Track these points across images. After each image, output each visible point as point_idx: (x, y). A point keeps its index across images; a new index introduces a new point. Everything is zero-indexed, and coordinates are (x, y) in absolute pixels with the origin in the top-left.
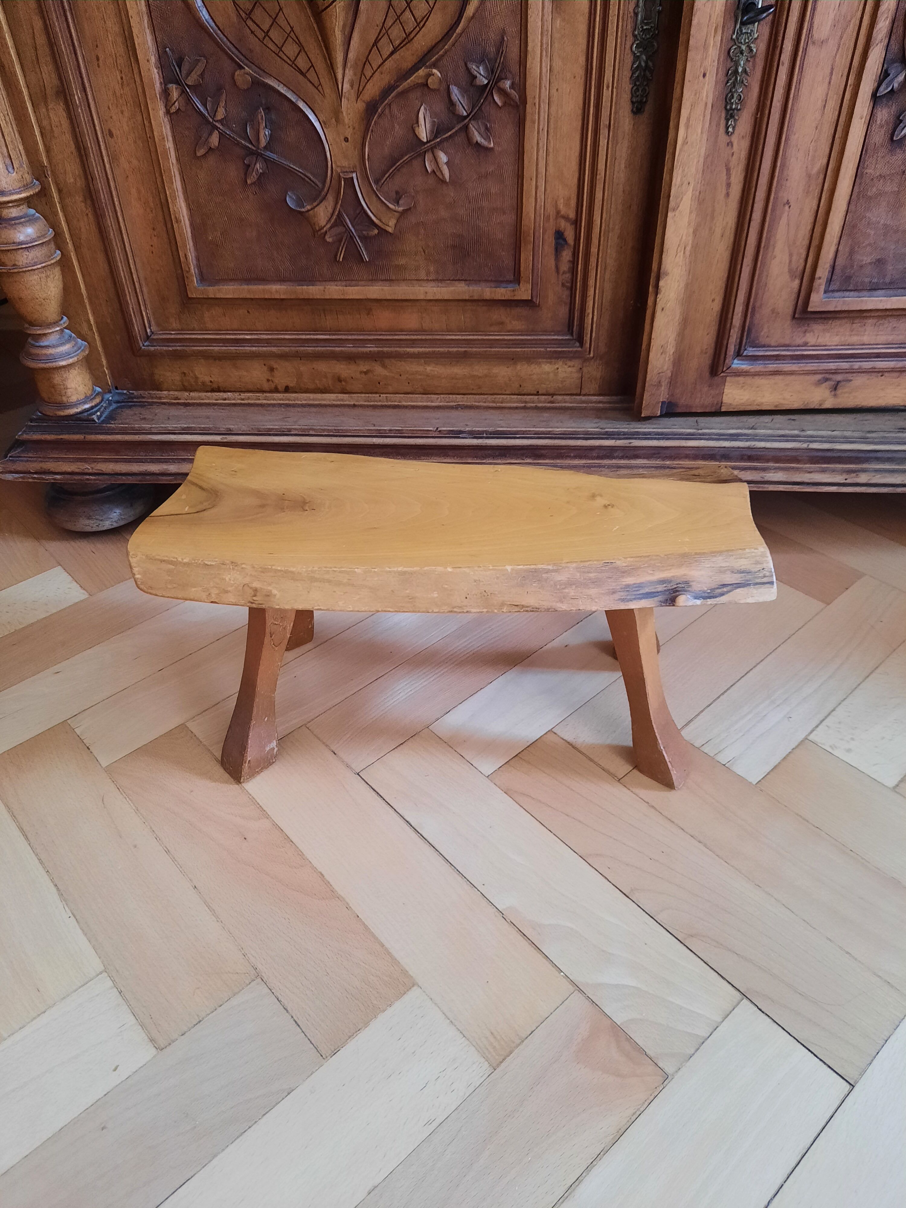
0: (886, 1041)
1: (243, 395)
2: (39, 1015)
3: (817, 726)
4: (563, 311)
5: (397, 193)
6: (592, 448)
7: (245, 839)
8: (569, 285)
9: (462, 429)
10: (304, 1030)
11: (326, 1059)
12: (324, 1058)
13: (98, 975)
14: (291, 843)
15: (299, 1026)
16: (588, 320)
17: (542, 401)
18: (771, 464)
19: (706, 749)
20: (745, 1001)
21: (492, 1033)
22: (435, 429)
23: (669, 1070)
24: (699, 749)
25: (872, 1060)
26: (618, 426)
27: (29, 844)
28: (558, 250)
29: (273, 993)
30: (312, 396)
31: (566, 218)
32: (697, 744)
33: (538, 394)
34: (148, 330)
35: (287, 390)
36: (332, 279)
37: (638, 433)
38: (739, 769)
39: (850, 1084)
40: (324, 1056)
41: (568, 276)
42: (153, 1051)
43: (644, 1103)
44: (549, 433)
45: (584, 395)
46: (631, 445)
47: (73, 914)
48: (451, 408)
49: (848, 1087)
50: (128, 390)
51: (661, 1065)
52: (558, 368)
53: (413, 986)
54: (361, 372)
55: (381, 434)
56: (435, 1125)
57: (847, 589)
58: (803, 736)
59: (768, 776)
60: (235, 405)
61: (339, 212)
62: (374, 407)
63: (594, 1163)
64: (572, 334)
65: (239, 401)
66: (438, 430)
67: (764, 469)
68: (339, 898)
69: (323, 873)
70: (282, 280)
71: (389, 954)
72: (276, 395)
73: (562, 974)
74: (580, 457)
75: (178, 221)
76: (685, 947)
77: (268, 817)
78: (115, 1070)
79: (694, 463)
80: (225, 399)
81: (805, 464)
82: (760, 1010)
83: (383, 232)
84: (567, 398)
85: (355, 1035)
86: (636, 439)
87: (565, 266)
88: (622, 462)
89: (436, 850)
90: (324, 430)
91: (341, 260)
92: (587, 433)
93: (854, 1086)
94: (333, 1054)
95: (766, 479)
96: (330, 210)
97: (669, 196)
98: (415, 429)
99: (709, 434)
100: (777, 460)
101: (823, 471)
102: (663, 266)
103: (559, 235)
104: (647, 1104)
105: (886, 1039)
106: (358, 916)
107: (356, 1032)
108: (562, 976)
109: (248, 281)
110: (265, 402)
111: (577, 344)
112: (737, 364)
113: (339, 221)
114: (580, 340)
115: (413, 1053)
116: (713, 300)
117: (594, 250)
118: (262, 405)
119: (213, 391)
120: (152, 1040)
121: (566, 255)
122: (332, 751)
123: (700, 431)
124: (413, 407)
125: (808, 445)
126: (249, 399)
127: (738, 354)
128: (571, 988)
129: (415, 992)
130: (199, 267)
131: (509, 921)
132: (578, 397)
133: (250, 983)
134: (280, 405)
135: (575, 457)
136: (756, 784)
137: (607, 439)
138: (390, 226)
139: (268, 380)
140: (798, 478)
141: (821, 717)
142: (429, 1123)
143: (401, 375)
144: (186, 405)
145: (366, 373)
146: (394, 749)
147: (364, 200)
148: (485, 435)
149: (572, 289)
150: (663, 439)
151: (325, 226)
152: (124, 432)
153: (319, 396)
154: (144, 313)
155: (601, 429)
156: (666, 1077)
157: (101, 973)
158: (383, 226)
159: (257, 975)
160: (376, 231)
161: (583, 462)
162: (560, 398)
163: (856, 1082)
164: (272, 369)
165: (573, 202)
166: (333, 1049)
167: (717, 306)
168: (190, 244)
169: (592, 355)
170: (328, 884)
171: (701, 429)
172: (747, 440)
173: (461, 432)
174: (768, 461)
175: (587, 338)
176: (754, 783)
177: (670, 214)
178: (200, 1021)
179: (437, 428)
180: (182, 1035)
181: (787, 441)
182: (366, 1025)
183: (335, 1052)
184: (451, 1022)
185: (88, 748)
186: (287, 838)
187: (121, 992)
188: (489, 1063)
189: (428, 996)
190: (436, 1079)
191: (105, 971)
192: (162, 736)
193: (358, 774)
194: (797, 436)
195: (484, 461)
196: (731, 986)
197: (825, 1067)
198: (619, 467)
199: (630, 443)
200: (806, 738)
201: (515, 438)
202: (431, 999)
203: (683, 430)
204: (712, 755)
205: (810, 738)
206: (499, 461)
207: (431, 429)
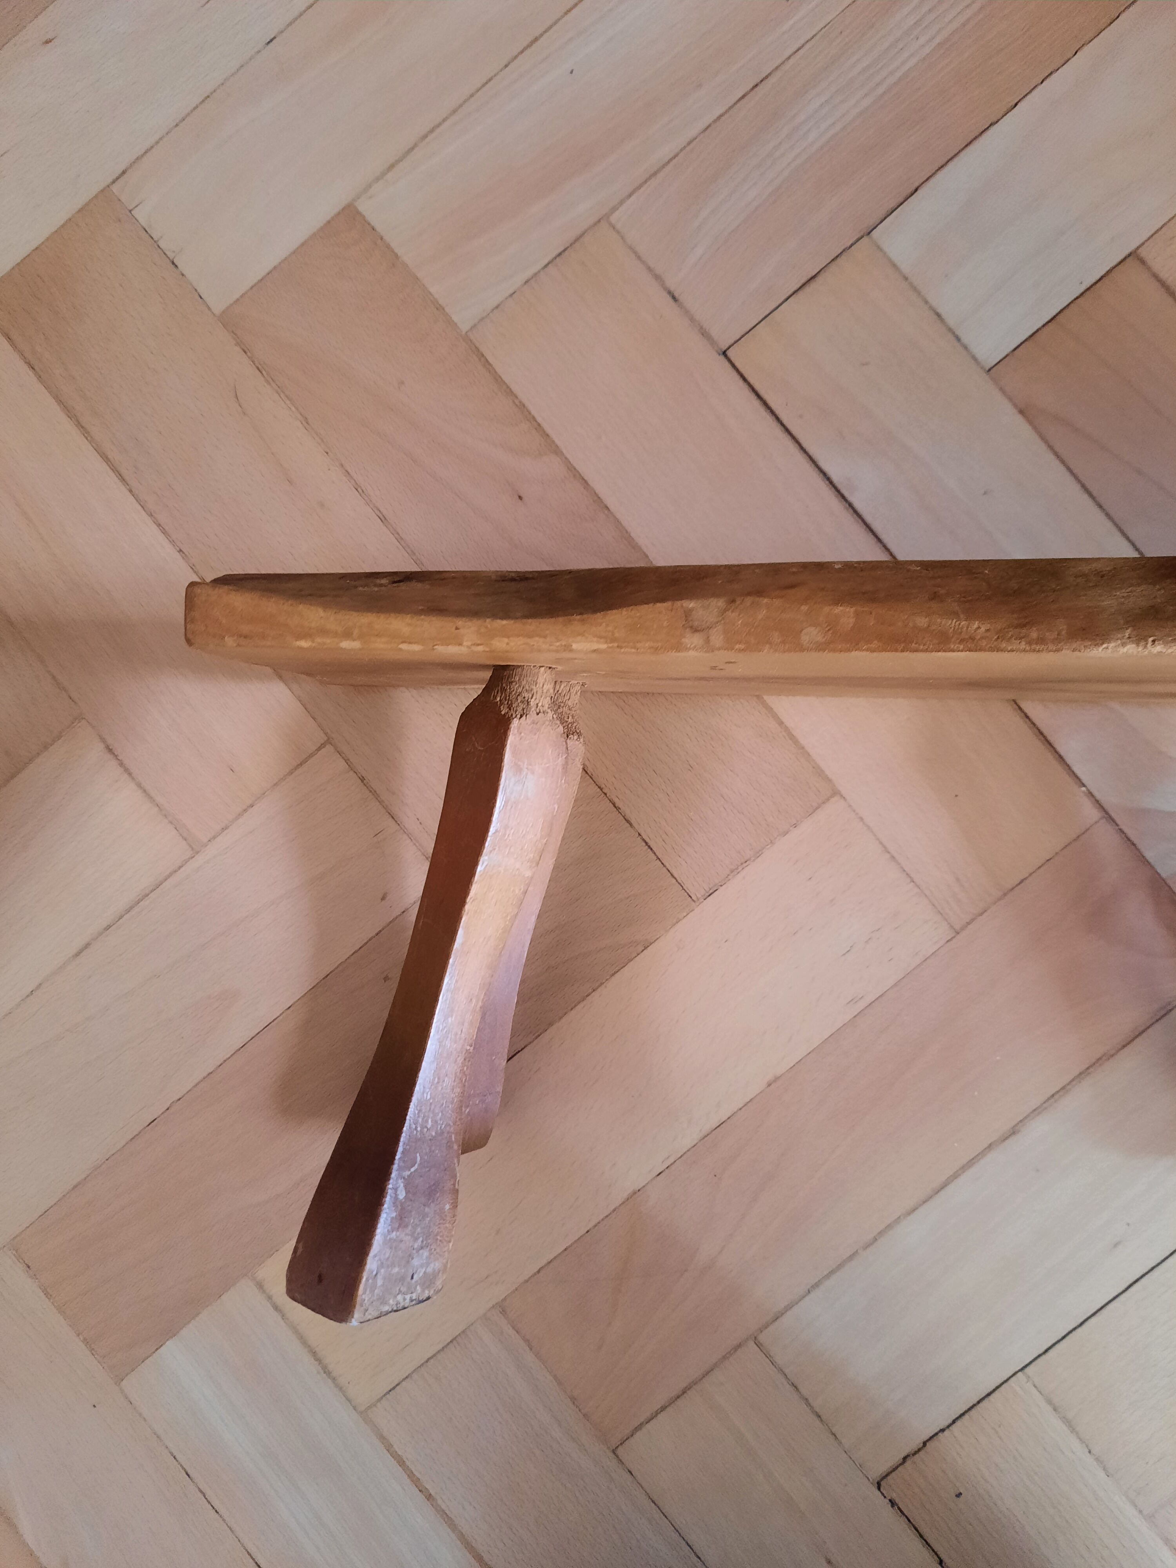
2: (245, 810)
7: (520, 498)
10: (660, 857)
11: (698, 903)
12: (693, 901)
13: (319, 749)
14: (606, 512)
27: (131, 491)
29: (606, 794)
40: (694, 898)
53: (832, 796)
56: (862, 1005)
71: (792, 737)
73: (1083, 788)
77: (556, 451)
78: (383, 899)
85: (740, 869)
94: (708, 894)
107: (742, 864)
108: (1084, 791)
115: (832, 901)
122: (669, 293)
128: (1096, 814)
129: (835, 806)
142: (853, 1001)
157: (323, 745)
166: (707, 889)
182: (758, 854)
183: (711, 891)
184: (893, 857)
185: (173, 263)
186: (598, 500)
187: (362, 779)
188: (949, 924)
189: (857, 814)
190: (867, 942)
191: (329, 741)
192: (314, 236)
193: (724, 353)
202: (862, 819)
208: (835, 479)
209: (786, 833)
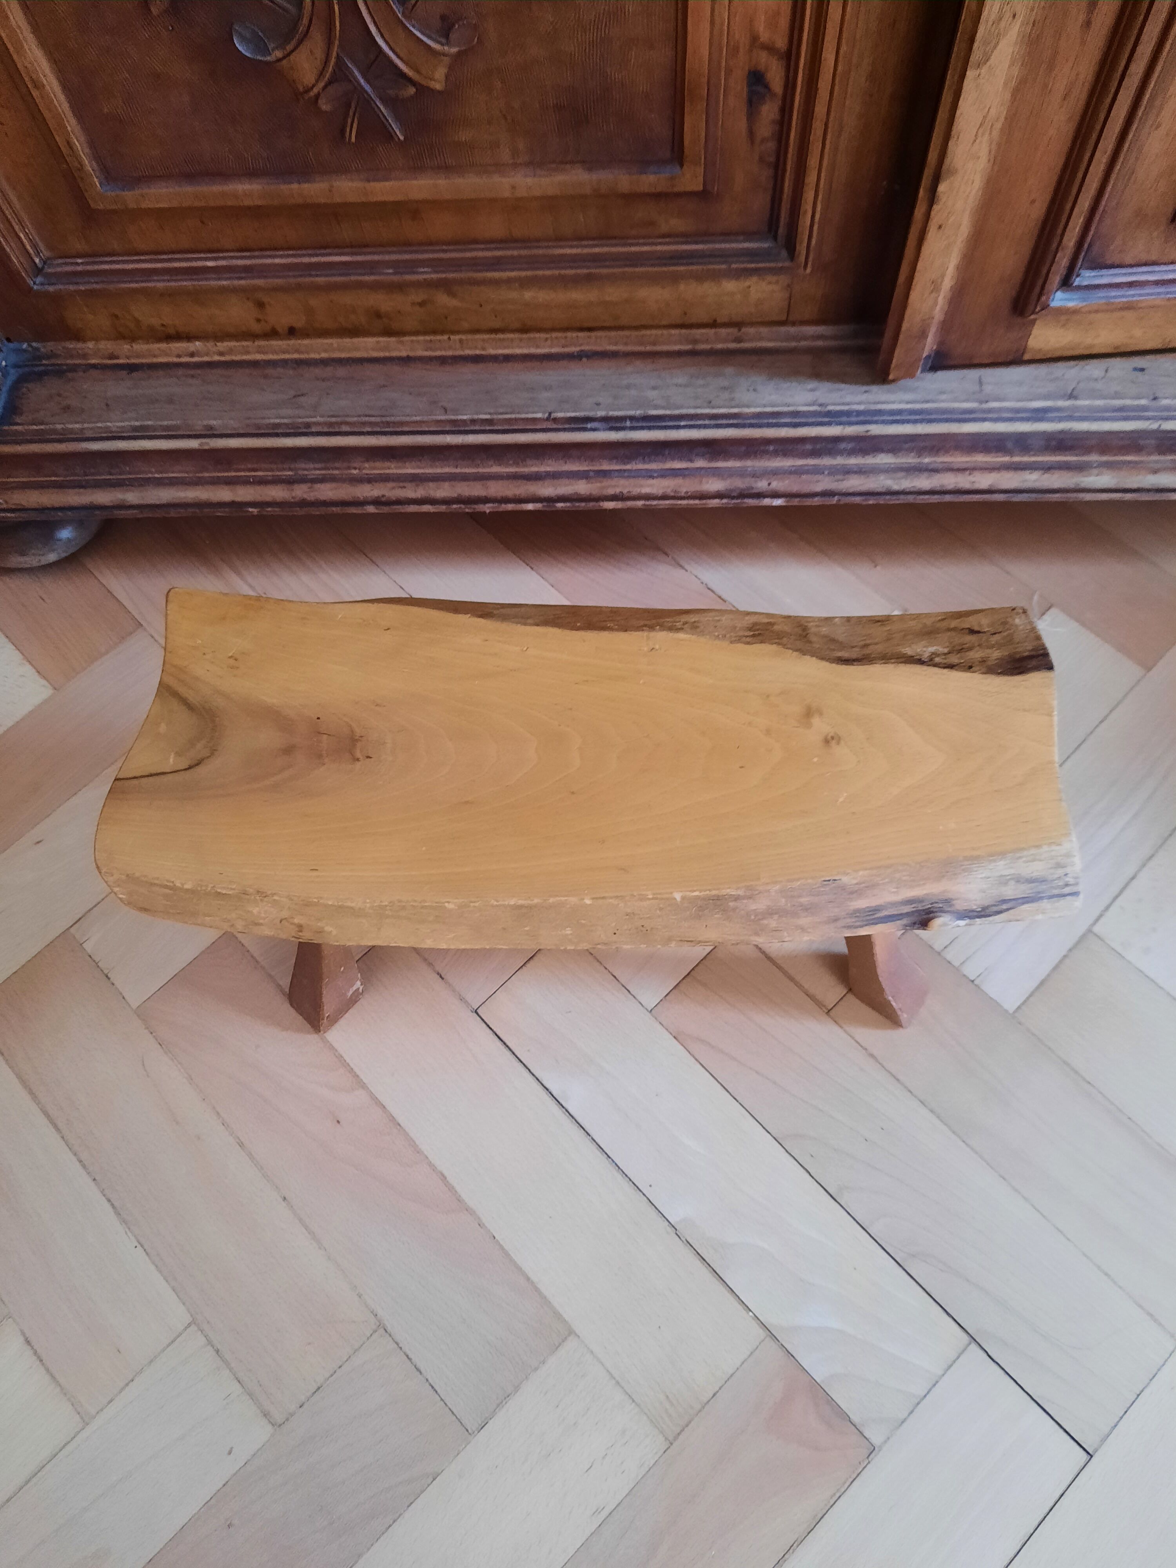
0: (1138, 1395)
1: (222, 346)
2: (127, 1385)
3: (1107, 908)
4: (760, 202)
5: (443, 18)
6: (803, 440)
7: (338, 1122)
8: (772, 159)
9: (591, 414)
10: (443, 1398)
11: (473, 1435)
12: (470, 1434)
13: (186, 1328)
14: (399, 1127)
15: (436, 1392)
16: (805, 221)
17: (721, 340)
18: (1094, 458)
19: (949, 955)
20: (973, 1346)
21: (667, 1397)
22: (546, 415)
23: (876, 1440)
24: (939, 954)
25: (1118, 1422)
27: (63, 1137)
28: (753, 102)
29: (401, 1349)
30: (334, 342)
31: (770, 48)
32: (938, 946)
33: (714, 324)
34: (37, 260)
35: (292, 332)
36: (343, 170)
37: (880, 412)
38: (993, 988)
39: (1088, 1453)
40: (470, 1431)
41: (771, 145)
42: (269, 1428)
43: (845, 1483)
45: (793, 324)
46: (869, 435)
47: (139, 1243)
48: (570, 357)
49: (1085, 1456)
50: (29, 341)
51: (866, 1433)
52: (749, 287)
53: (569, 1335)
54: (413, 304)
55: (459, 428)
56: (604, 1514)
58: (1085, 928)
59: (1031, 999)
60: (210, 365)
61: (338, 57)
62: (443, 361)
63: (786, 1556)
64: (775, 238)
65: (217, 358)
66: (552, 417)
67: (1080, 468)
68: (469, 1210)
69: (446, 1174)
70: (252, 174)
71: (537, 1290)
72: (275, 343)
73: (751, 1314)
74: (786, 454)
75: (38, 85)
76: (904, 1272)
77: (364, 1086)
78: (230, 1453)
79: (968, 459)
80: (192, 355)
81: (1150, 454)
82: (991, 1359)
83: (422, 90)
84: (764, 330)
85: (504, 1402)
86: (876, 422)
87: (766, 126)
88: (853, 461)
89: (588, 1133)
90: (364, 424)
91: (353, 139)
92: (795, 414)
93: (1092, 1456)
94: (480, 1428)
95: (1083, 485)
96: (320, 54)
97: (972, 40)
98: (513, 416)
99: (1000, 410)
100: (1104, 450)
102: (947, 161)
103: (756, 78)
104: (848, 1483)
105: (1138, 1393)
106: (494, 1238)
107: (505, 1398)
108: (751, 1316)
109: (190, 177)
110: (259, 357)
111: (784, 253)
112: (1059, 299)
113: (340, 75)
114: (791, 247)
115: (575, 1424)
116: (1033, 202)
117: (820, 109)
118: (255, 364)
119: (169, 338)
120: (266, 1415)
121: (769, 111)
122: (438, 974)
123: (985, 406)
124: (507, 358)
125: (1160, 426)
126: (231, 351)
127: (1066, 283)
128: (762, 1333)
129: (571, 1343)
130: (97, 157)
131: (684, 1240)
132: (783, 329)
133: (371, 1335)
134: (285, 363)
136: (1015, 1012)
137: (829, 424)
138: (438, 79)
139: (258, 320)
140: (1134, 481)
141: (1115, 890)
142: (597, 1512)
143: (481, 306)
144: (132, 368)
145: (422, 304)
146: (522, 967)
147: (382, 36)
148: (628, 424)
149: (778, 167)
150: (921, 421)
151: (314, 86)
152: (41, 438)
153: (347, 341)
154: (22, 236)
155: (821, 405)
156: (872, 1450)
157: (189, 1325)
158: (424, 82)
159: (378, 1324)
160: (412, 90)
161: (788, 463)
162: (751, 330)
163: (1096, 1451)
164: (261, 305)
165: (784, 22)
166: (480, 1422)
167: (1038, 211)
168: (72, 124)
169: (809, 270)
170: (451, 1189)
171: (987, 402)
172: (1060, 420)
173: (588, 420)
174: (1088, 450)
175: (801, 248)
176: (1011, 1012)
177: (970, 74)
178: (319, 1388)
179: (550, 414)
180: (300, 1407)
181: (1126, 419)
182: (517, 1388)
183: (483, 1424)
184: (618, 1383)
185: (107, 976)
186: (392, 1119)
187: (217, 1351)
188: (664, 1436)
189: (588, 1348)
190: (604, 1458)
191: (193, 1322)
192: (203, 953)
193: (476, 1012)
194: (1144, 409)
195: (628, 467)
196: (957, 1325)
197: (1061, 1431)
198: (847, 471)
199: (867, 431)
200: (1090, 931)
201: (678, 427)
202: (592, 1352)
203: (956, 405)
204: (956, 963)
205: (1096, 929)
206: (654, 466)
207: (539, 415)
208: (555, 1094)
209: (536, 1369)
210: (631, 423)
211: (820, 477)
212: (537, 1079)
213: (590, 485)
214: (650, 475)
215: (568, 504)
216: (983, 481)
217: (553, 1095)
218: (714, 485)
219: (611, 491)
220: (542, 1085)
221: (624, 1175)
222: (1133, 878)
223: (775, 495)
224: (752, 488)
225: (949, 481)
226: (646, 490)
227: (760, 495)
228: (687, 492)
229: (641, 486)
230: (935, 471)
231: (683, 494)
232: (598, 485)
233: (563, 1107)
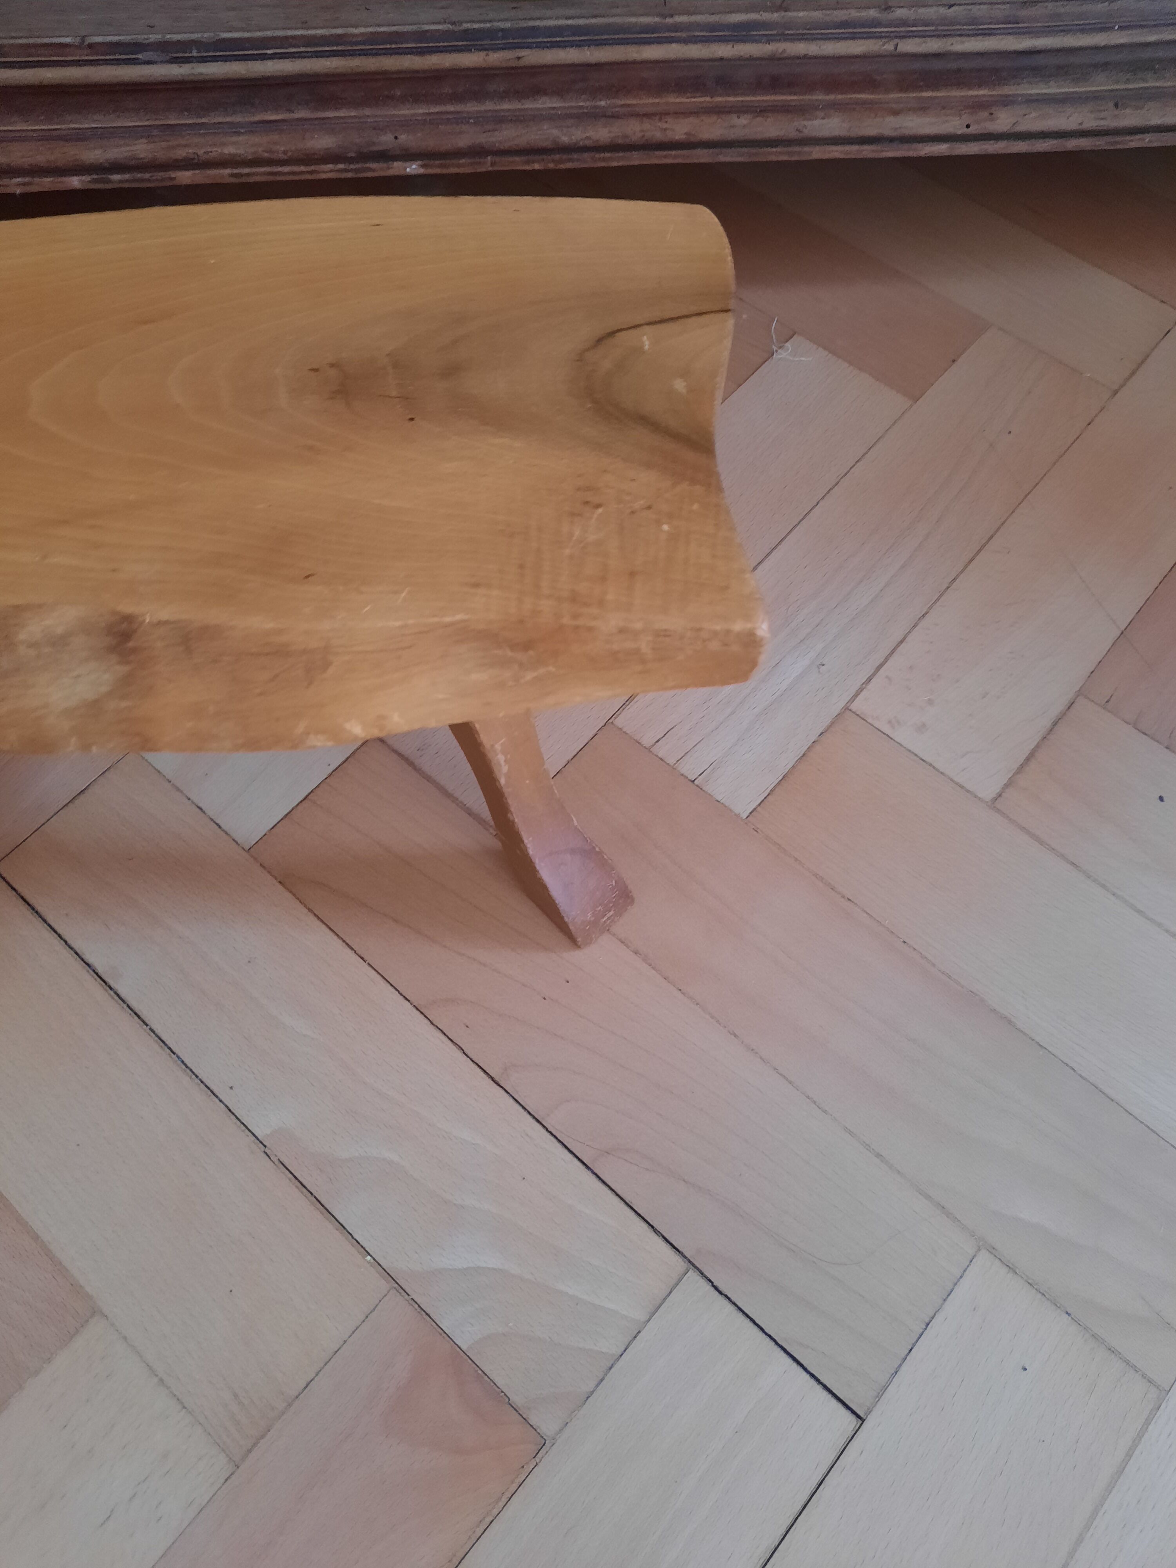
0: (928, 1325)
3: (870, 682)
6: (438, 76)
9: (140, 38)
18: (819, 97)
19: (662, 751)
20: (692, 1275)
21: (236, 1396)
22: (78, 40)
23: (548, 1428)
24: (649, 749)
25: (900, 1365)
26: (491, 16)
32: (647, 741)
37: (534, 31)
38: (719, 789)
39: (858, 1416)
43: (500, 1499)
44: (338, 39)
46: (522, 63)
49: (853, 1421)
51: (533, 1421)
53: (93, 1314)
57: (954, 361)
58: (842, 704)
59: (770, 798)
66: (86, 43)
67: (802, 110)
71: (48, 1253)
73: (369, 1258)
74: (417, 99)
76: (594, 1177)
79: (657, 101)
81: (887, 91)
82: (716, 1288)
86: (529, 47)
88: (507, 106)
89: (143, 1021)
92: (421, 36)
93: (863, 1420)
95: (807, 132)
98: (31, 41)
99: (689, 27)
100: (832, 84)
101: (922, 108)
104: (504, 1499)
105: (927, 1320)
108: (369, 1262)
115: (90, 1451)
123: (669, 20)
125: (896, 46)
128: (383, 1285)
129: (95, 1329)
131: (275, 1159)
135: (403, 100)
136: (748, 817)
137: (467, 49)
140: (871, 127)
141: (879, 658)
148: (195, 53)
150: (589, 44)
155: (453, 23)
156: (542, 1444)
161: (421, 110)
163: (869, 1412)
171: (672, 16)
172: (769, 39)
173: (139, 47)
174: (811, 87)
176: (745, 815)
179: (83, 39)
181: (853, 37)
184: (161, 1380)
188: (227, 1455)
189: (119, 1333)
190: (131, 1500)
194: (875, 23)
195: (204, 120)
196: (669, 1247)
197: (819, 1388)
198: (500, 120)
199: (519, 58)
200: (847, 708)
201: (264, 57)
202: (125, 1338)
203: (633, 20)
204: (671, 761)
205: (854, 707)
206: (237, 118)
207: (68, 40)
208: (100, 971)
209: (37, 1372)
210: (199, 52)
211: (464, 127)
212: (76, 953)
213: (152, 146)
214: (235, 129)
215: (127, 176)
216: (679, 129)
217: (97, 974)
218: (322, 142)
219: (181, 153)
220: (83, 960)
221: (194, 1077)
222: (902, 642)
223: (408, 156)
224: (374, 144)
225: (634, 130)
226: (229, 150)
227: (385, 156)
228: (285, 152)
229: (223, 144)
230: (615, 116)
231: (282, 156)
232: (164, 144)
233: (111, 988)
